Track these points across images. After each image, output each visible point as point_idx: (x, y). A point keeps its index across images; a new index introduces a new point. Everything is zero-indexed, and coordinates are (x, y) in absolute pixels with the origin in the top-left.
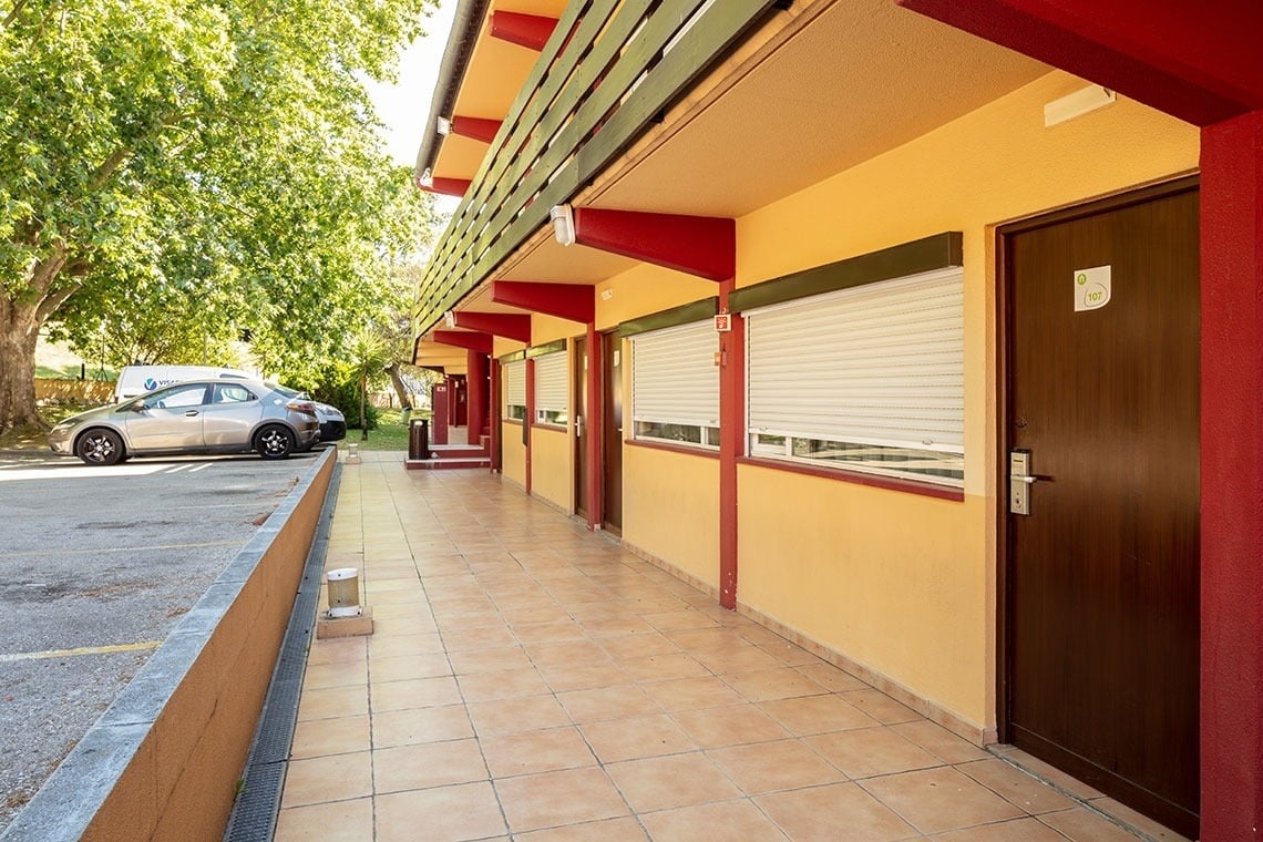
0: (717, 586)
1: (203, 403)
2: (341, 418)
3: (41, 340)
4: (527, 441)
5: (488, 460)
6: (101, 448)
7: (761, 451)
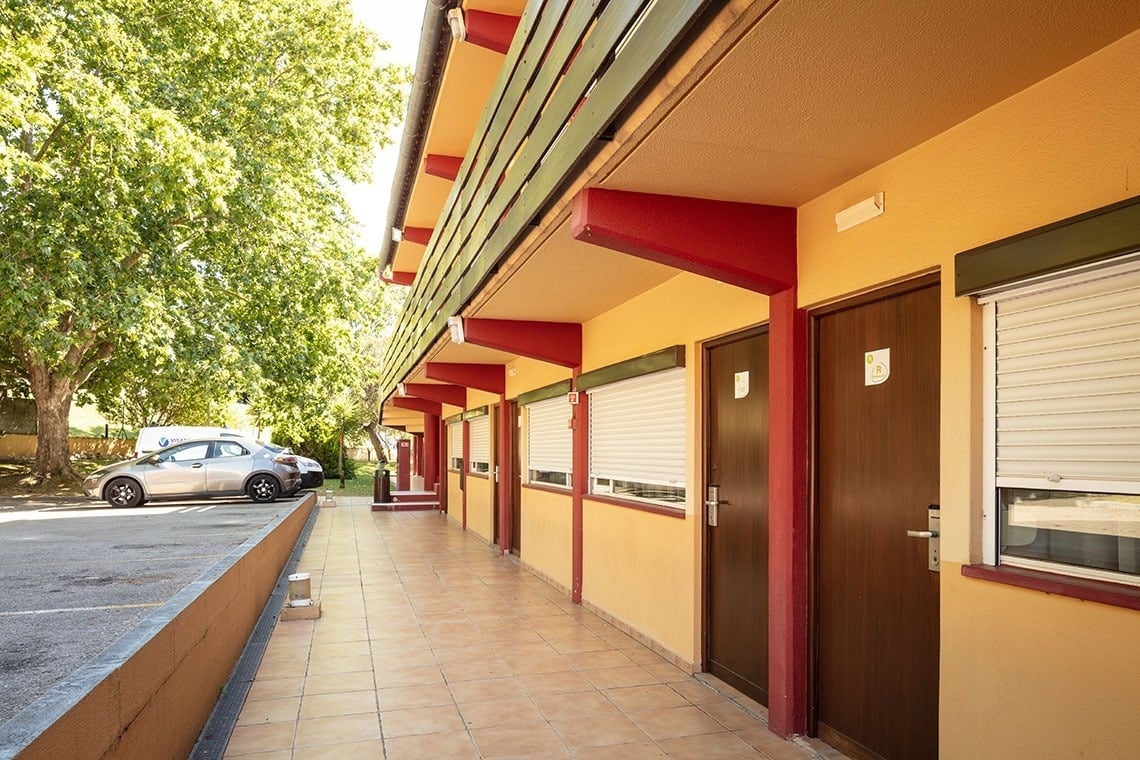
0: (571, 588)
1: (206, 458)
2: (320, 469)
3: (73, 403)
4: (463, 486)
5: (438, 503)
6: (124, 494)
7: (599, 490)
